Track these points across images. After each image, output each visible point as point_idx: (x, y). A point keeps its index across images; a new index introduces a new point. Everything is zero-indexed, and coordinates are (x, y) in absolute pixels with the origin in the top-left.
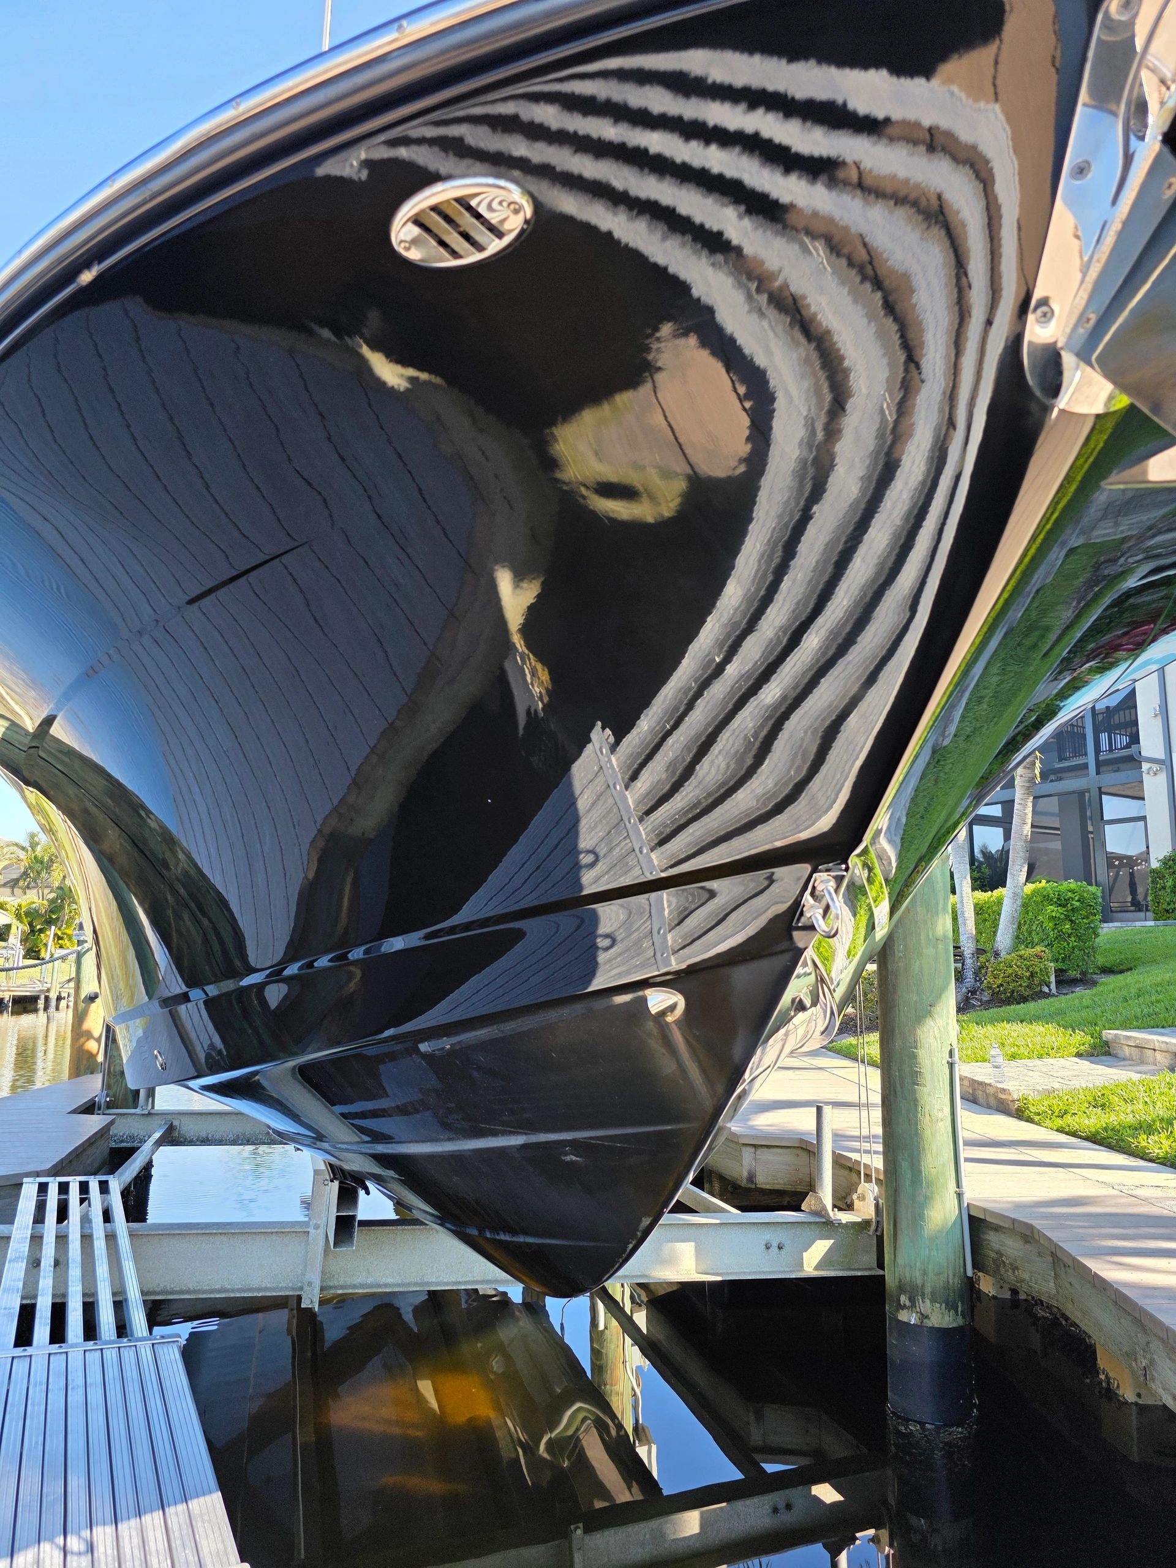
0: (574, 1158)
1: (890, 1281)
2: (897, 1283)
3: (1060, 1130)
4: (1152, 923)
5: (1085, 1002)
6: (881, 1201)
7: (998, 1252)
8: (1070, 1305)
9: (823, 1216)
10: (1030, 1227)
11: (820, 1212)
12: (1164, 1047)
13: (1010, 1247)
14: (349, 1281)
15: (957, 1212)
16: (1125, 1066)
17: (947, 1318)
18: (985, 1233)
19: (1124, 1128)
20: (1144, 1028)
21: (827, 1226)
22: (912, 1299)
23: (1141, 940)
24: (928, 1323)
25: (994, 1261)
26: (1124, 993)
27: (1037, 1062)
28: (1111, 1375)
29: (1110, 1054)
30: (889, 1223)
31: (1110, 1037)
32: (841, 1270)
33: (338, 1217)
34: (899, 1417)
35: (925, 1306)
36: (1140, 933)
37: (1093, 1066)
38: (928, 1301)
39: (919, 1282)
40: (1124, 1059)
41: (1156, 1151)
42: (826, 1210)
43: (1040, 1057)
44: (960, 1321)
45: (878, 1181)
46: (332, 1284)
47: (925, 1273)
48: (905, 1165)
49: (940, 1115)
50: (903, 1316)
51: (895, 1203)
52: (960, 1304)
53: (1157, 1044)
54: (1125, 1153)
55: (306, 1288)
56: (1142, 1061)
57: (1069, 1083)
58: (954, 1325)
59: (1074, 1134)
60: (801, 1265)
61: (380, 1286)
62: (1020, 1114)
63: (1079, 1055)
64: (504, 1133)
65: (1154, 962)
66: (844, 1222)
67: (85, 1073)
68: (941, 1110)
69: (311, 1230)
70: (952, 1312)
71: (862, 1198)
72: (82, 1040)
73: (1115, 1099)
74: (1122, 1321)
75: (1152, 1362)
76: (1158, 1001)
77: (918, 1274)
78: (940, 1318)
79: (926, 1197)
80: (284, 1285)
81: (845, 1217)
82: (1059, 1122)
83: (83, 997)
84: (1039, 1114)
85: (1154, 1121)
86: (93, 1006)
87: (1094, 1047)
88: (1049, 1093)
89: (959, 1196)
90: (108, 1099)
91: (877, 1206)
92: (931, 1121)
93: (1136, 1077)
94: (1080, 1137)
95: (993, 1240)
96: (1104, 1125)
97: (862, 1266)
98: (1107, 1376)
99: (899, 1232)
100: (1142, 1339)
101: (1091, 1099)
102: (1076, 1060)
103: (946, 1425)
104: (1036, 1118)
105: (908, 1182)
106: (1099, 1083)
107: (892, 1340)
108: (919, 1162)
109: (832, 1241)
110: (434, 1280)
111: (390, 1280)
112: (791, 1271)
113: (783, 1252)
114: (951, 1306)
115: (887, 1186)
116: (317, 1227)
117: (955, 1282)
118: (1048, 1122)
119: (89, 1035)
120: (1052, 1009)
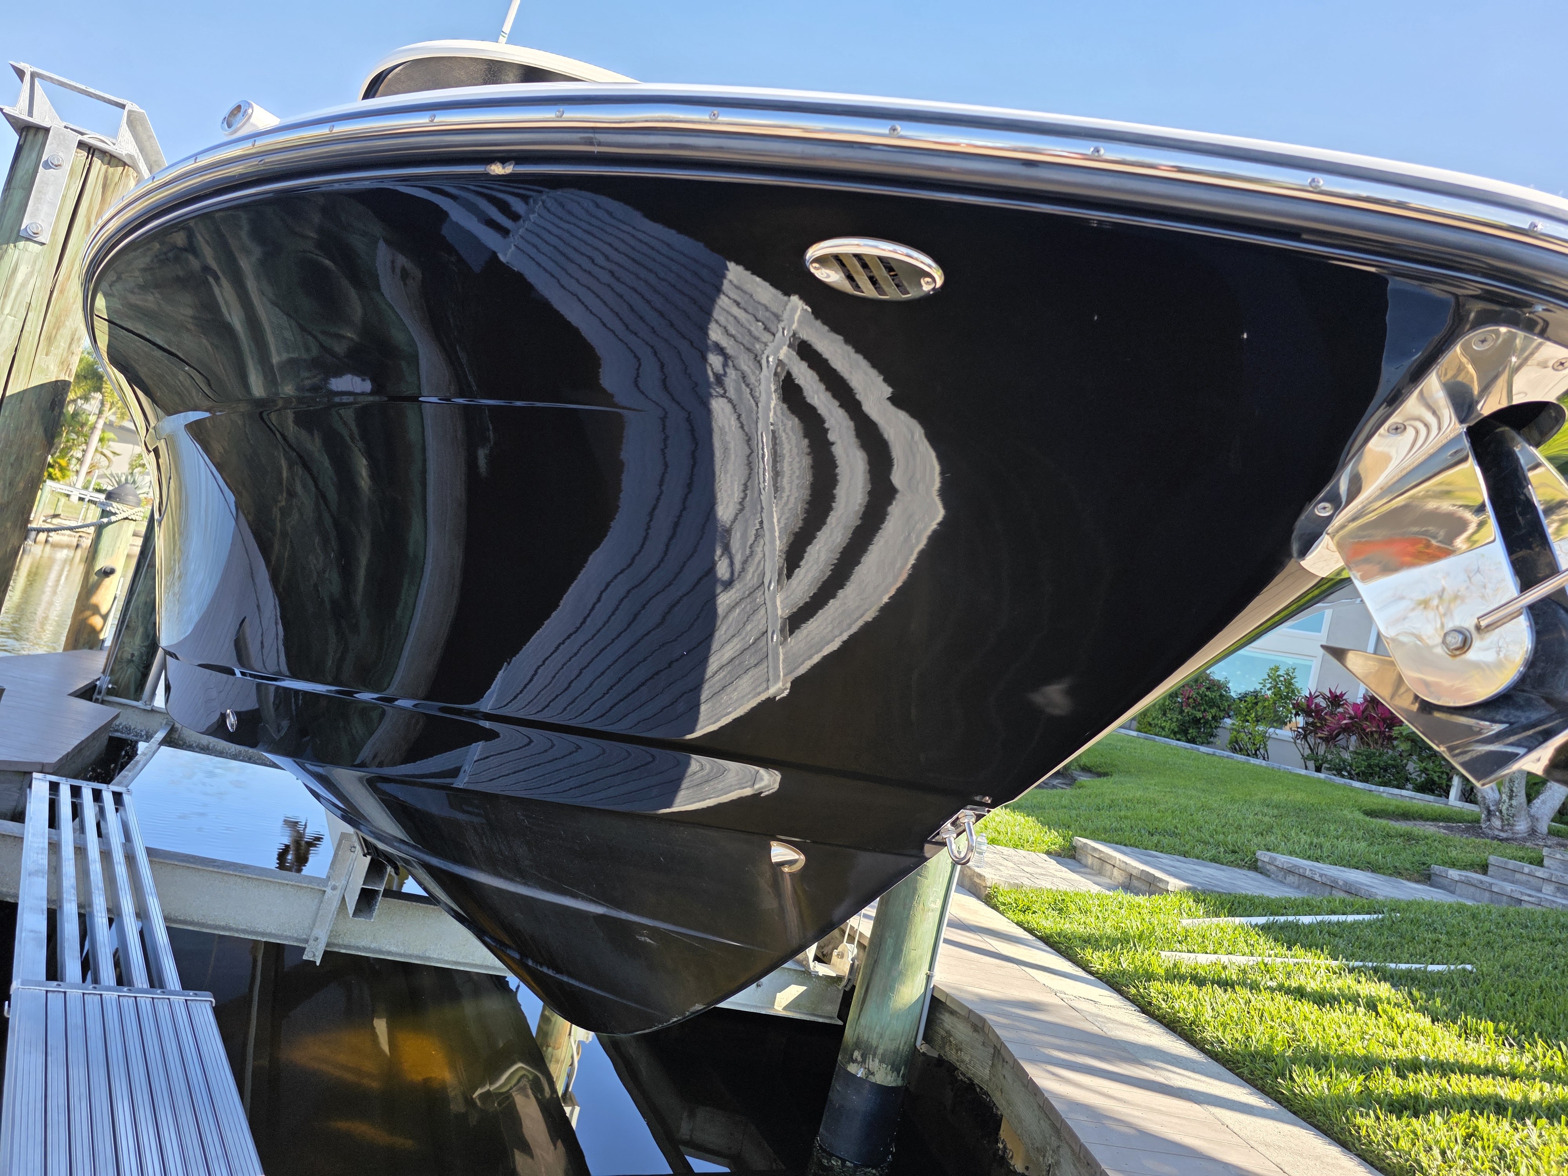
0: (648, 940)
1: (849, 1034)
2: (855, 1040)
3: (1019, 924)
4: (1134, 733)
5: (1065, 802)
6: (856, 963)
7: (948, 1033)
8: (998, 1094)
9: (803, 966)
10: (983, 1021)
11: (804, 964)
12: (1123, 865)
13: (960, 1031)
14: (353, 942)
15: (923, 990)
16: (1085, 873)
17: (889, 1078)
18: (940, 1013)
19: (1075, 938)
20: (1109, 842)
21: (805, 975)
22: (864, 1057)
23: (1122, 747)
24: (872, 1079)
25: (943, 1038)
26: (1099, 801)
27: (1011, 851)
28: (1008, 1146)
29: (1074, 858)
30: (861, 987)
31: (1079, 844)
32: (807, 1014)
33: (363, 890)
34: (824, 1151)
35: (874, 1064)
36: (1122, 740)
37: (1059, 867)
38: (877, 1061)
39: (874, 1043)
40: (1086, 866)
41: (1096, 966)
42: (808, 961)
43: (1016, 847)
44: (900, 1083)
45: (861, 945)
46: (336, 942)
47: (881, 1036)
48: (890, 942)
49: (933, 906)
50: (852, 1068)
51: (872, 972)
52: (903, 1068)
53: (1118, 862)
54: (1070, 960)
55: (311, 942)
56: (1100, 873)
57: (1036, 881)
58: (894, 1085)
59: (1031, 931)
60: (773, 1003)
61: (382, 952)
62: (989, 900)
63: (1048, 853)
64: (584, 899)
65: (1128, 773)
66: (821, 974)
67: (83, 647)
68: (935, 902)
69: (328, 890)
70: (895, 1073)
71: (841, 956)
72: (88, 613)
73: (1072, 907)
74: (1042, 1122)
75: (1058, 1163)
76: (1126, 818)
77: (875, 1036)
78: (884, 1076)
79: (901, 973)
80: (289, 934)
81: (822, 970)
82: (1021, 917)
83: (97, 568)
84: (1004, 904)
85: (1101, 938)
86: (107, 581)
87: (1063, 849)
88: (1018, 887)
89: (929, 978)
90: (110, 686)
91: (852, 965)
92: (923, 910)
93: (1095, 889)
94: (1036, 936)
95: (947, 1021)
96: (1059, 930)
97: (827, 1014)
98: (1005, 1147)
99: (868, 997)
100: (1054, 1142)
101: (1052, 902)
102: (1045, 857)
103: (862, 1166)
104: (1002, 908)
105: (888, 957)
106: (1063, 887)
107: (837, 1086)
108: (903, 942)
109: (805, 988)
110: (435, 956)
111: (393, 949)
112: (762, 1007)
113: (760, 989)
114: (895, 1068)
115: (868, 955)
116: (334, 888)
117: (904, 1048)
118: (1010, 914)
119: (96, 610)
120: (1035, 801)
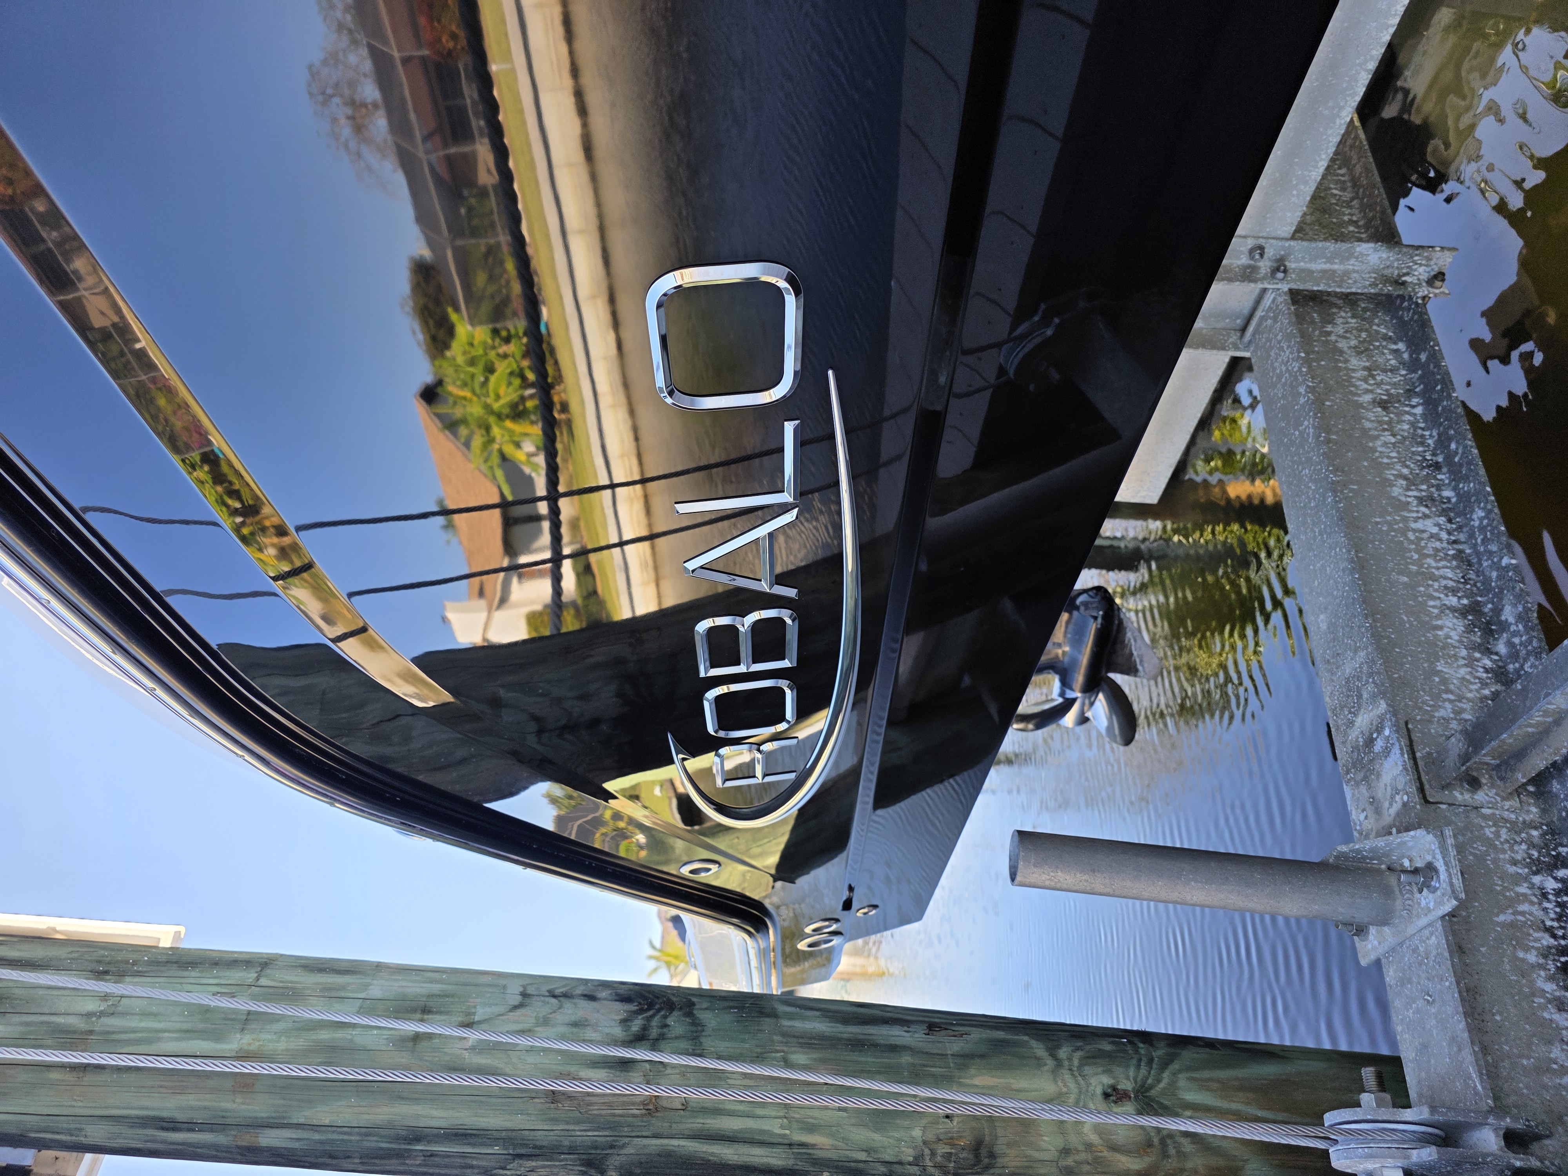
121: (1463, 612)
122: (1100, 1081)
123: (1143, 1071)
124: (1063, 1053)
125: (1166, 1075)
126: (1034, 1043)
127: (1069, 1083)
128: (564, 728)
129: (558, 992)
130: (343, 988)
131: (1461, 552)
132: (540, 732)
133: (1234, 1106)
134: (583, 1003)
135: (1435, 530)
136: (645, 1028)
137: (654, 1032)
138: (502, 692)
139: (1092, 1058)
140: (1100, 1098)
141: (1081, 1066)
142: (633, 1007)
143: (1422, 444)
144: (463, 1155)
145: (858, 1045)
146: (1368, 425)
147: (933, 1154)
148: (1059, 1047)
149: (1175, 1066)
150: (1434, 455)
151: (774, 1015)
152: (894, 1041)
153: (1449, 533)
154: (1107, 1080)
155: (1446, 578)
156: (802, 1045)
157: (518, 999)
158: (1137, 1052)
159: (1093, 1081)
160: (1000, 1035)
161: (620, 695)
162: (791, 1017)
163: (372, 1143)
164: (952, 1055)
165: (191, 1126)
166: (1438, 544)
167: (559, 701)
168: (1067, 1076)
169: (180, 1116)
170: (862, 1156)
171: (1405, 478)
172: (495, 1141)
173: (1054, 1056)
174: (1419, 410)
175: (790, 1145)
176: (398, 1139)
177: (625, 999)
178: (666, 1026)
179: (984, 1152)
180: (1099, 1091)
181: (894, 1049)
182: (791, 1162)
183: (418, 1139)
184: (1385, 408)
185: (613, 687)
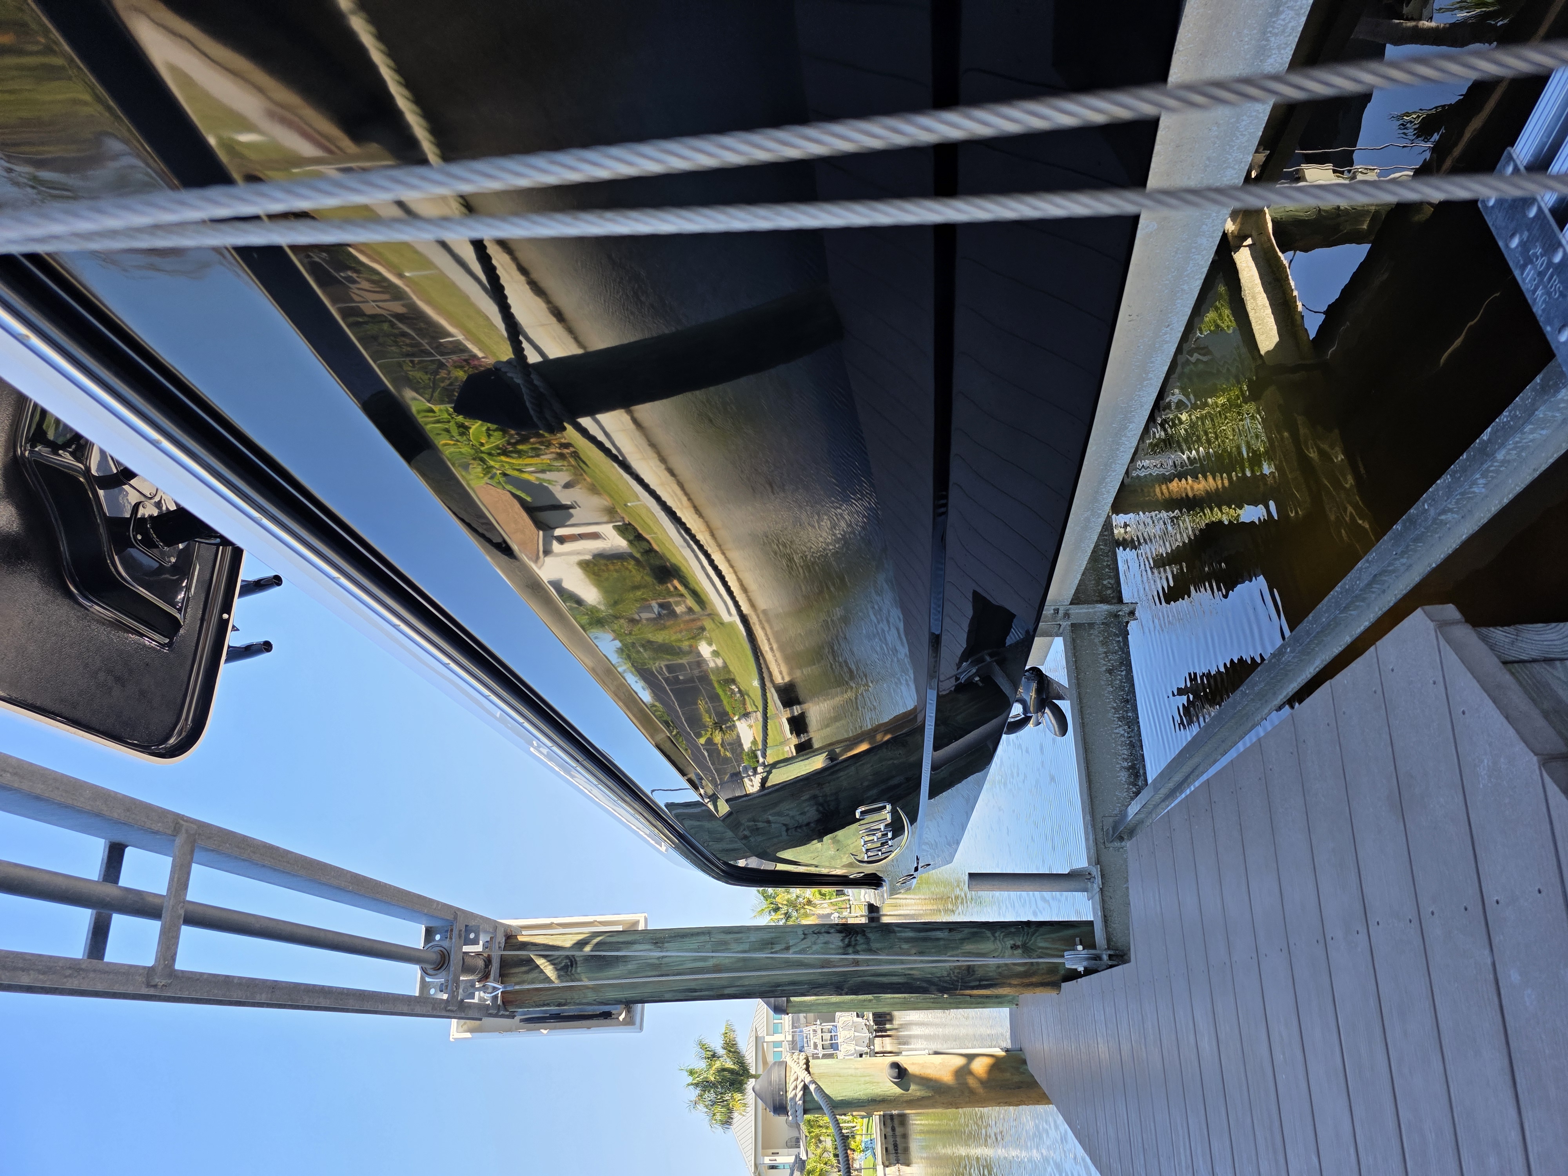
67: (1027, 1075)
72: (971, 1081)
83: (897, 1090)
86: (912, 1069)
119: (963, 1072)
121: (1128, 769)
122: (1010, 942)
123: (1025, 938)
124: (997, 935)
125: (1033, 938)
126: (987, 932)
127: (999, 945)
128: (796, 827)
129: (816, 932)
130: (741, 939)
131: (1131, 741)
132: (787, 830)
133: (1056, 946)
134: (826, 935)
135: (1122, 732)
136: (850, 942)
137: (853, 943)
138: (771, 818)
139: (1007, 935)
140: (1009, 948)
141: (1003, 938)
142: (843, 935)
143: (1123, 690)
144: (793, 989)
145: (925, 939)
146: (1103, 683)
147: (954, 973)
148: (996, 932)
149: (1037, 934)
150: (1127, 696)
151: (894, 932)
152: (938, 937)
153: (1128, 733)
154: (1012, 942)
155: (1124, 754)
156: (905, 942)
157: (803, 936)
158: (1023, 930)
159: (1007, 943)
160: (975, 930)
161: (818, 810)
162: (900, 932)
163: (764, 989)
164: (959, 939)
165: (701, 990)
166: (1123, 739)
167: (793, 817)
168: (998, 943)
169: (697, 988)
170: (930, 976)
171: (1114, 708)
172: (806, 984)
173: (994, 936)
174: (1124, 673)
175: (905, 975)
176: (772, 987)
177: (840, 932)
178: (857, 940)
179: (971, 970)
180: (1009, 946)
181: (938, 939)
182: (905, 980)
183: (779, 986)
184: (1110, 674)
185: (815, 808)
